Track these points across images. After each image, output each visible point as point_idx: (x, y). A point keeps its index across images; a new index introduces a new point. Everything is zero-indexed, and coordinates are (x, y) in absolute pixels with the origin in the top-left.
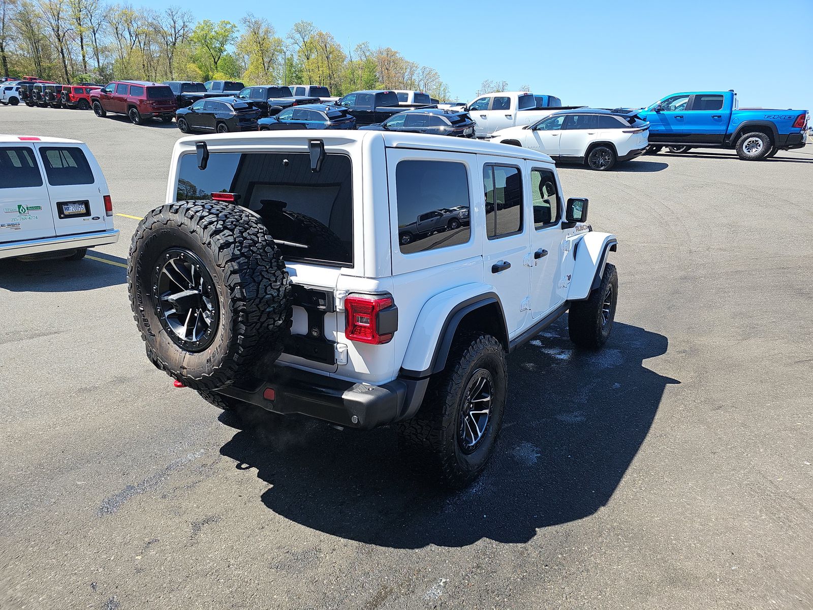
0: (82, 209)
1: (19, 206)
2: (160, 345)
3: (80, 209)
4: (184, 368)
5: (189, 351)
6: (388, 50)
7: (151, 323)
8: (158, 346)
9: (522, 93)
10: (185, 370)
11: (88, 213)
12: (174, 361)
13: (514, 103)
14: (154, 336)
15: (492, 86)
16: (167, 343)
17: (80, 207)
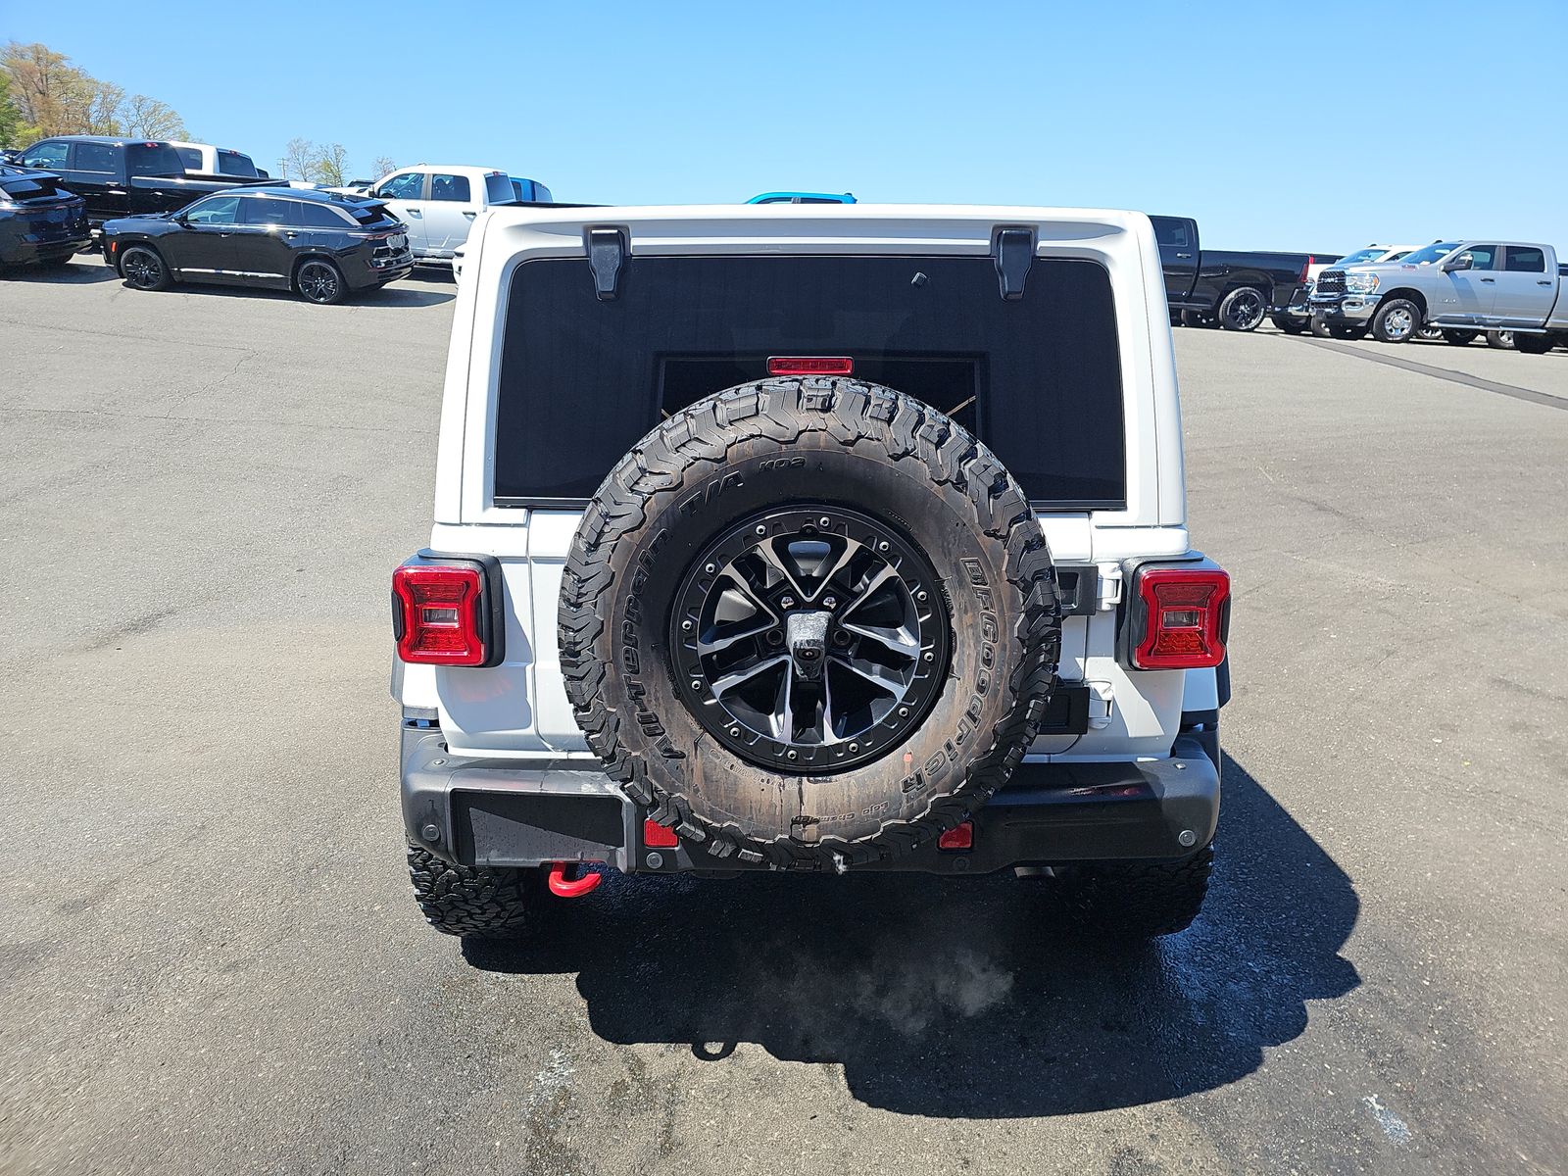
2: (706, 777)
4: (807, 821)
5: (809, 774)
6: (39, 54)
7: (668, 722)
8: (697, 780)
9: (490, 171)
10: (812, 828)
12: (764, 810)
13: (478, 188)
14: (682, 756)
15: (311, 151)
16: (727, 766)
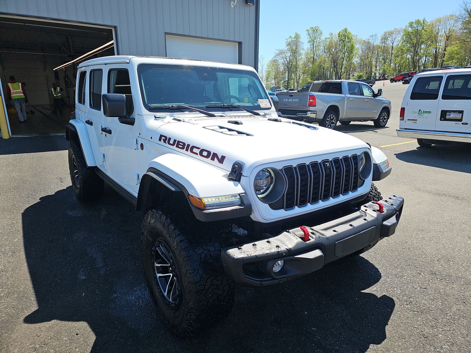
0: (459, 116)
1: (420, 110)
3: (457, 116)
11: (460, 120)
17: (458, 115)
